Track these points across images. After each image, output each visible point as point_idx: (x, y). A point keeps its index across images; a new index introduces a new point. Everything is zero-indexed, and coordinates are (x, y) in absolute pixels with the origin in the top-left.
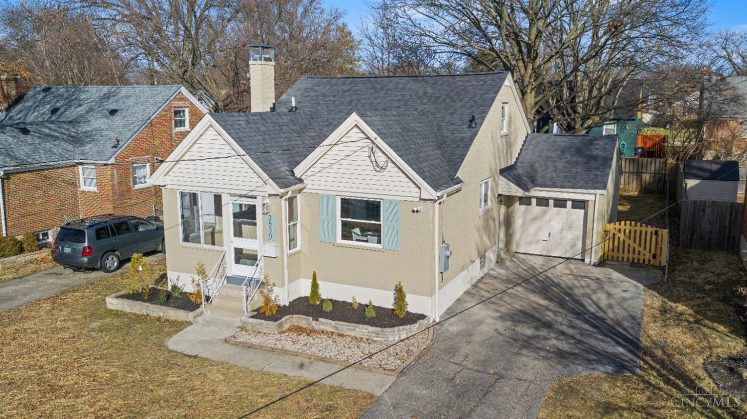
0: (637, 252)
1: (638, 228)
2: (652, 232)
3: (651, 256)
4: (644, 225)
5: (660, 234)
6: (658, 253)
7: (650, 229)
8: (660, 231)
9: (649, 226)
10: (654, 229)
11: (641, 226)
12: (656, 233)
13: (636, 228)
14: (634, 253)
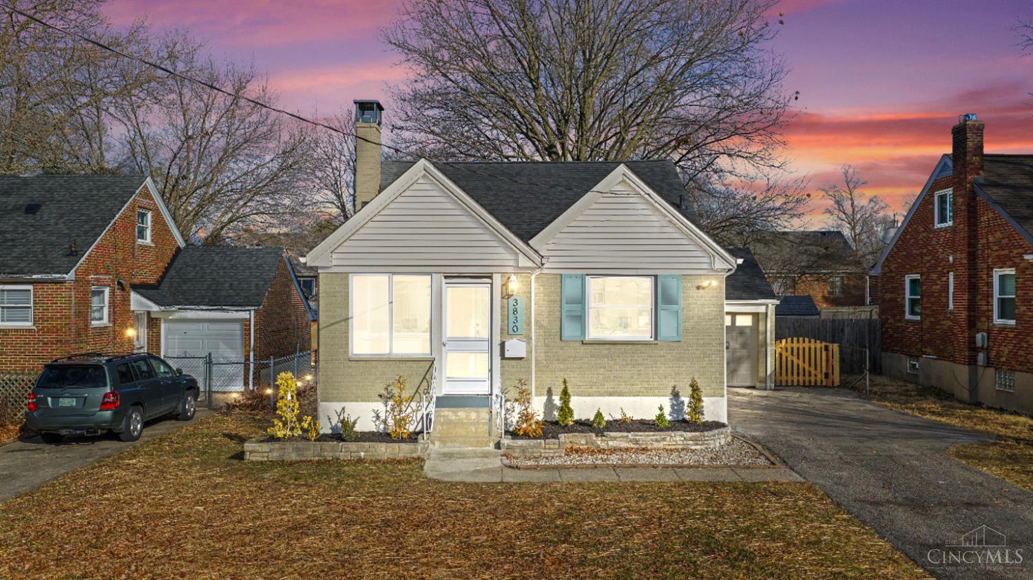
0: (807, 374)
1: (807, 345)
2: (821, 348)
3: (823, 376)
4: (813, 340)
5: (830, 349)
6: (830, 371)
7: (819, 345)
8: (830, 346)
9: (818, 342)
10: (824, 344)
11: (810, 342)
12: (826, 348)
13: (804, 345)
14: (804, 375)
